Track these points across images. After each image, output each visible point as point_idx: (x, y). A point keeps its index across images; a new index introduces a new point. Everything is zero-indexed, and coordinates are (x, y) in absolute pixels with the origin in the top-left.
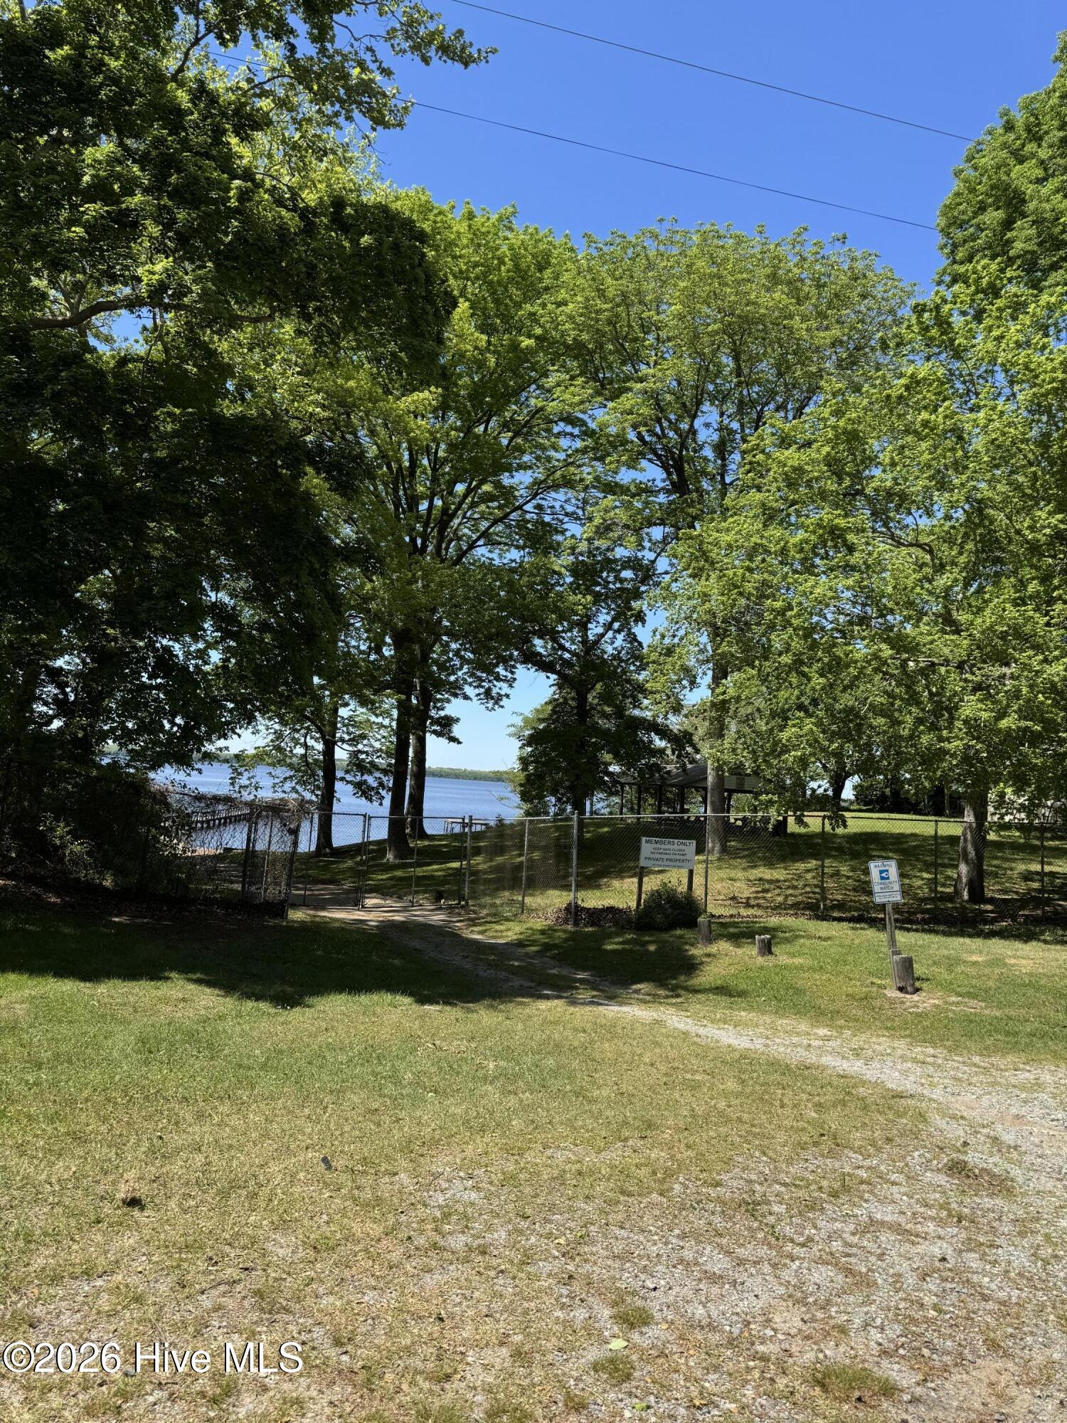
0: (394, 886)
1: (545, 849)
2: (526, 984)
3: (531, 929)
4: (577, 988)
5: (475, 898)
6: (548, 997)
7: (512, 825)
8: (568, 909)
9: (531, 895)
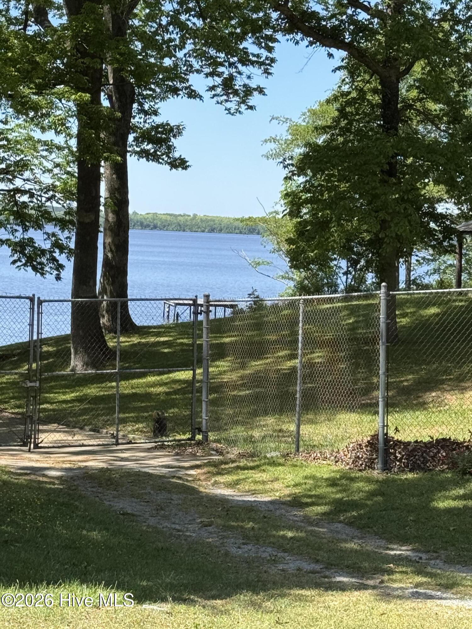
0: (84, 412)
1: (333, 344)
2: (307, 566)
3: (313, 477)
4: (390, 572)
5: (219, 429)
6: (342, 588)
7: (275, 308)
8: (372, 444)
9: (312, 422)
